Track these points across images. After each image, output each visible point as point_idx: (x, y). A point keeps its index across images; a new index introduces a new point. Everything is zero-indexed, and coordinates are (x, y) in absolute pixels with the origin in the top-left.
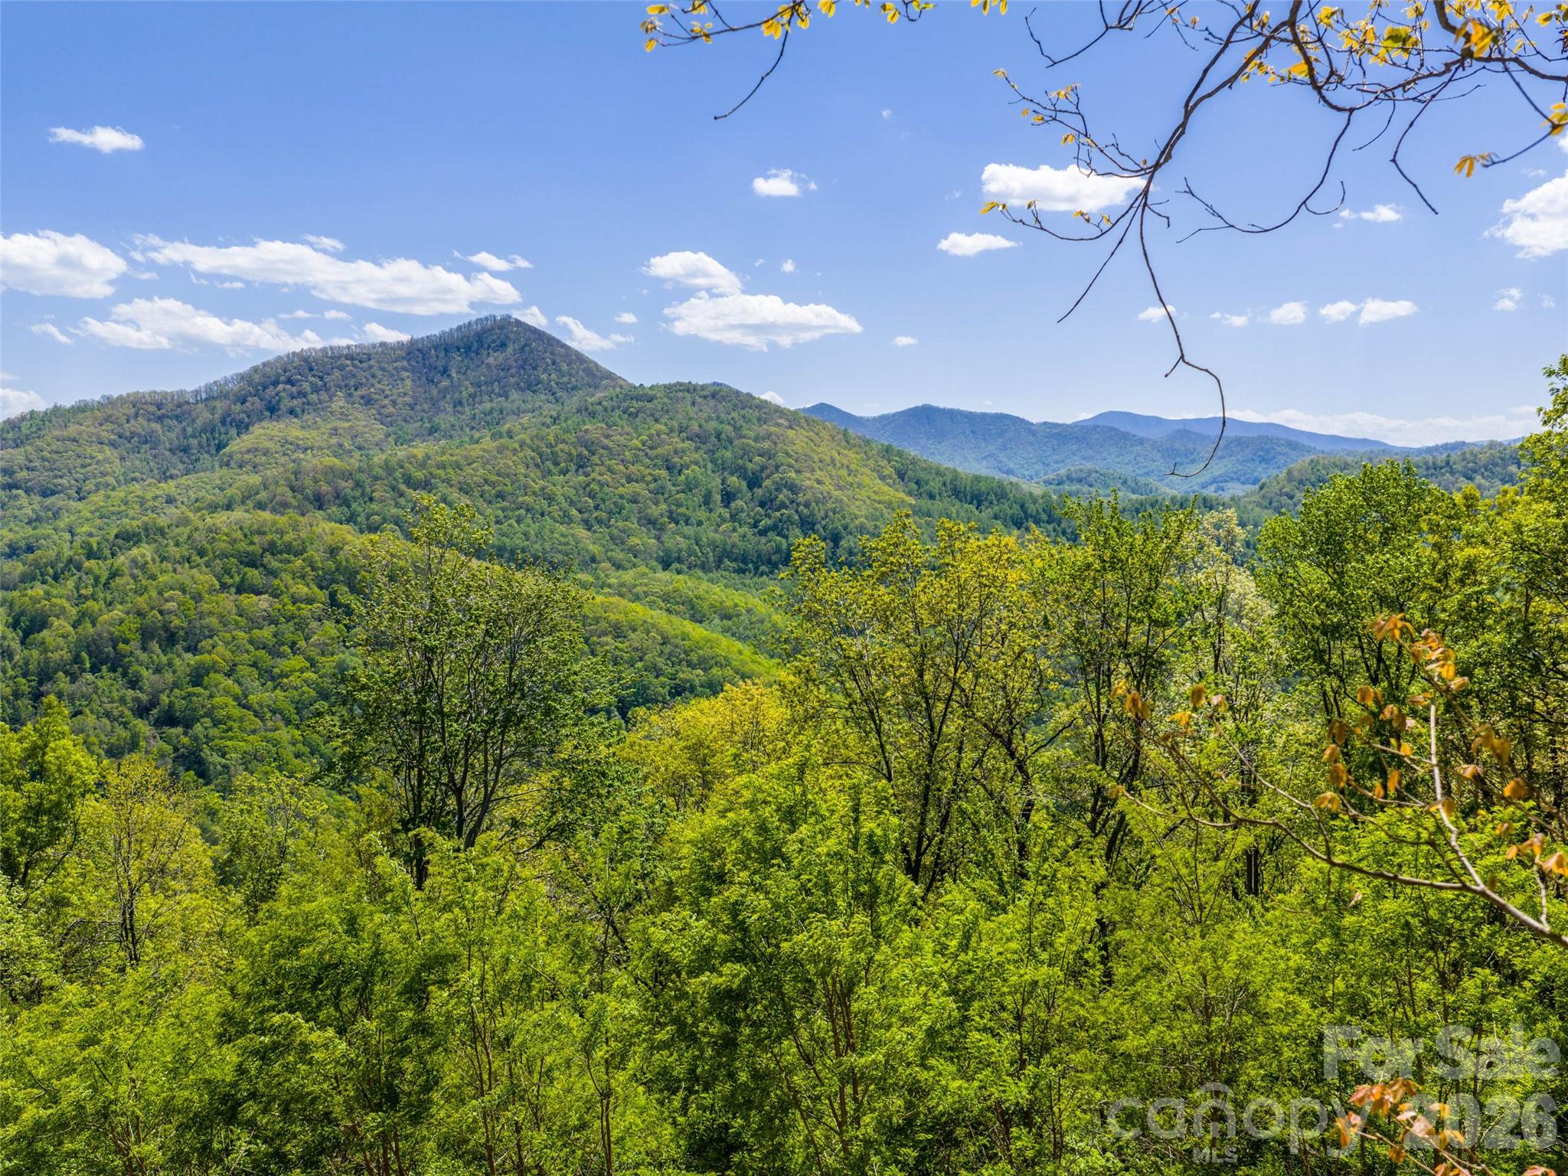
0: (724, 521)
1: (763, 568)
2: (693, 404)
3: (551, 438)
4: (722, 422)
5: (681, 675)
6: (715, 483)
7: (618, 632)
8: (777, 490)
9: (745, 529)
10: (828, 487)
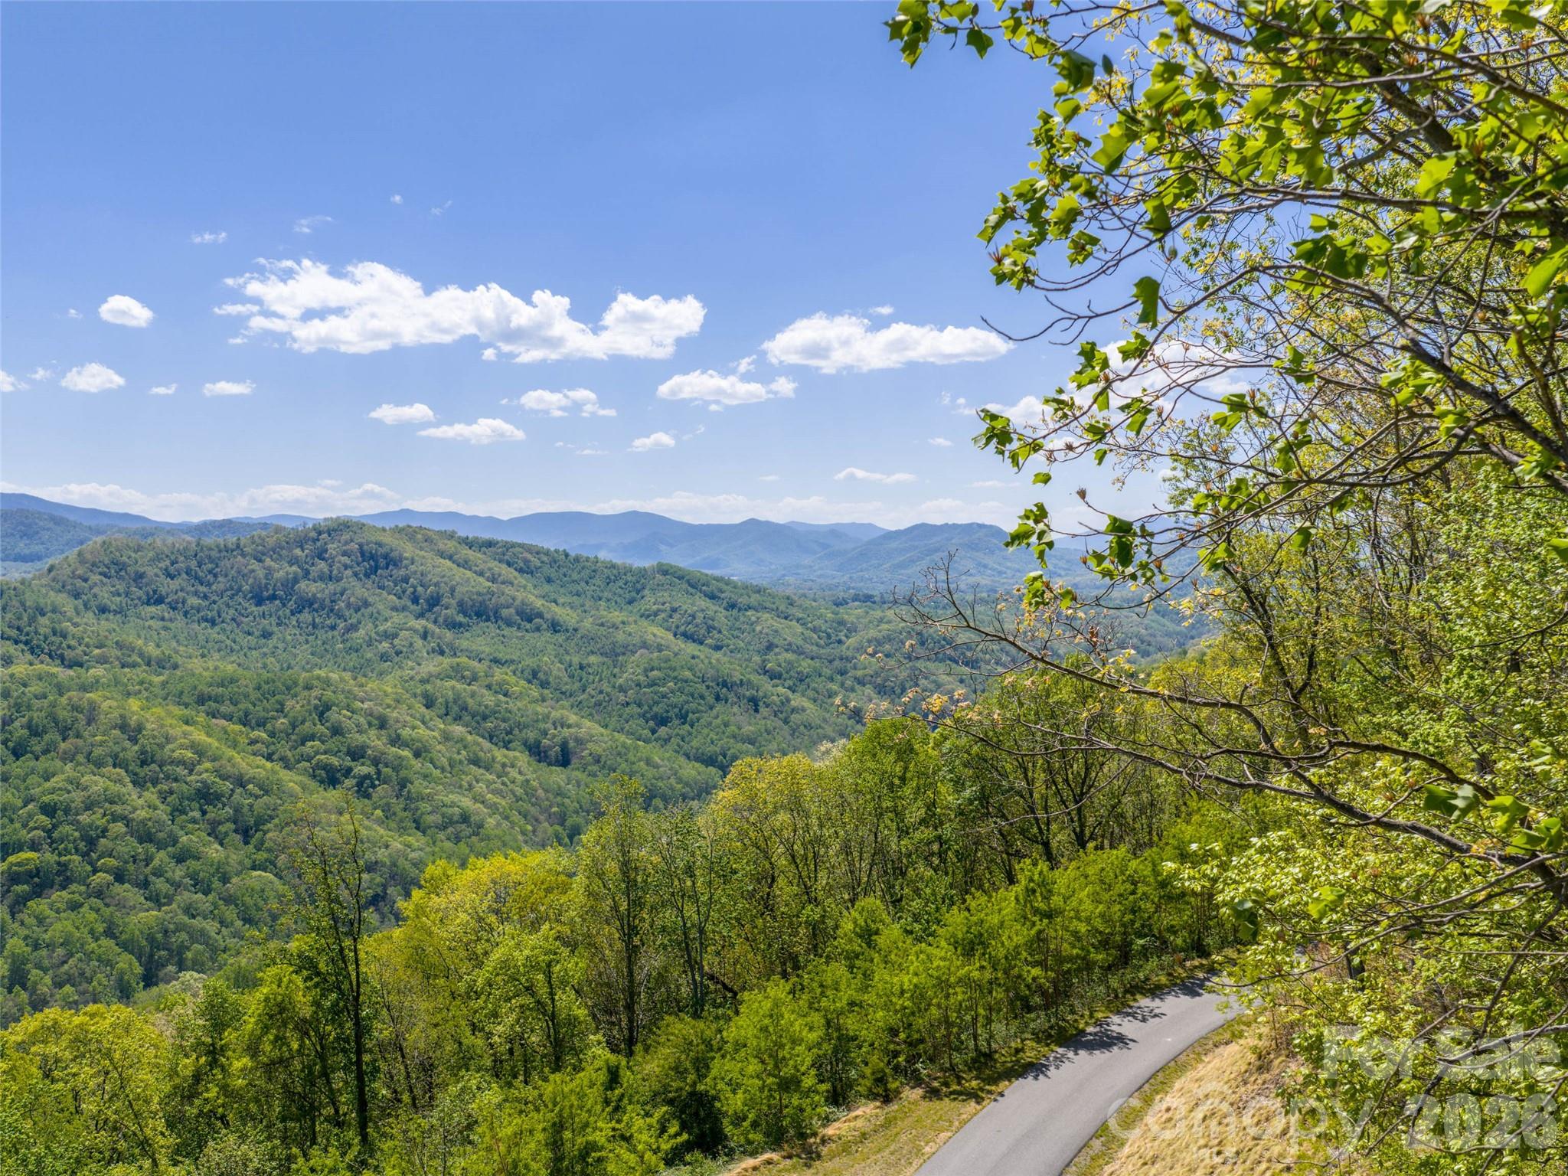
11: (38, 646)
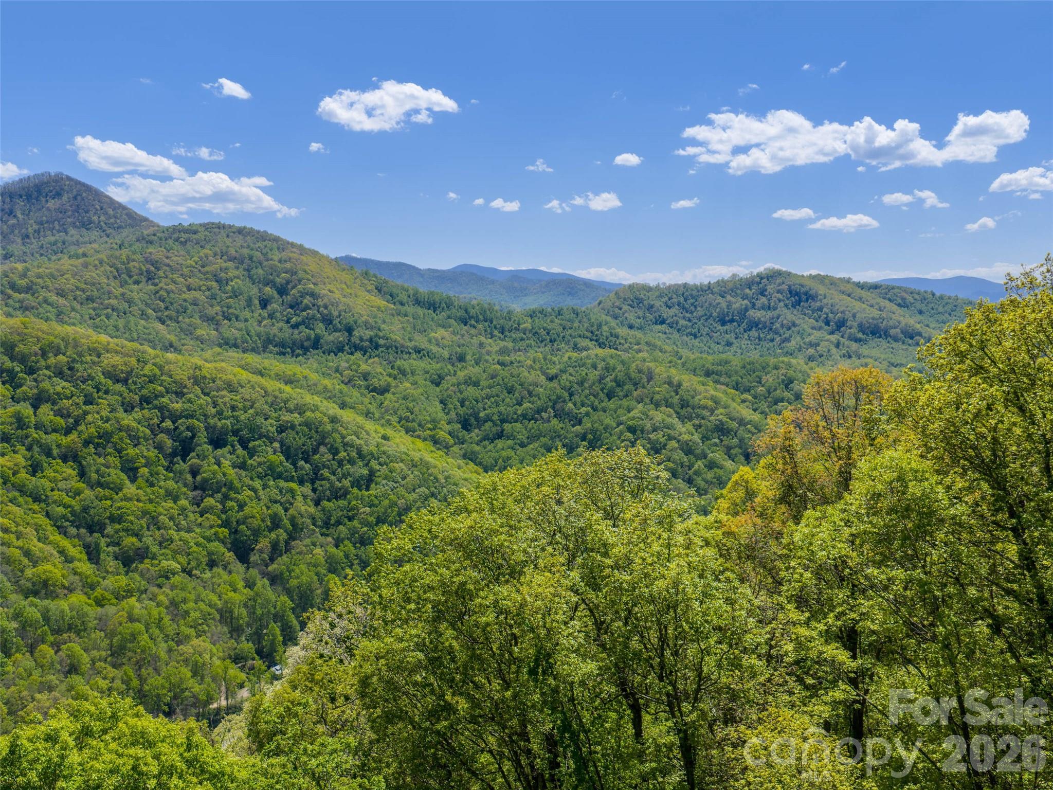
0: (264, 319)
1: (298, 351)
2: (228, 236)
3: (124, 257)
4: (252, 250)
5: (283, 418)
6: (254, 291)
7: (230, 387)
8: (301, 297)
9: (281, 324)
10: (337, 295)
11: (603, 343)
